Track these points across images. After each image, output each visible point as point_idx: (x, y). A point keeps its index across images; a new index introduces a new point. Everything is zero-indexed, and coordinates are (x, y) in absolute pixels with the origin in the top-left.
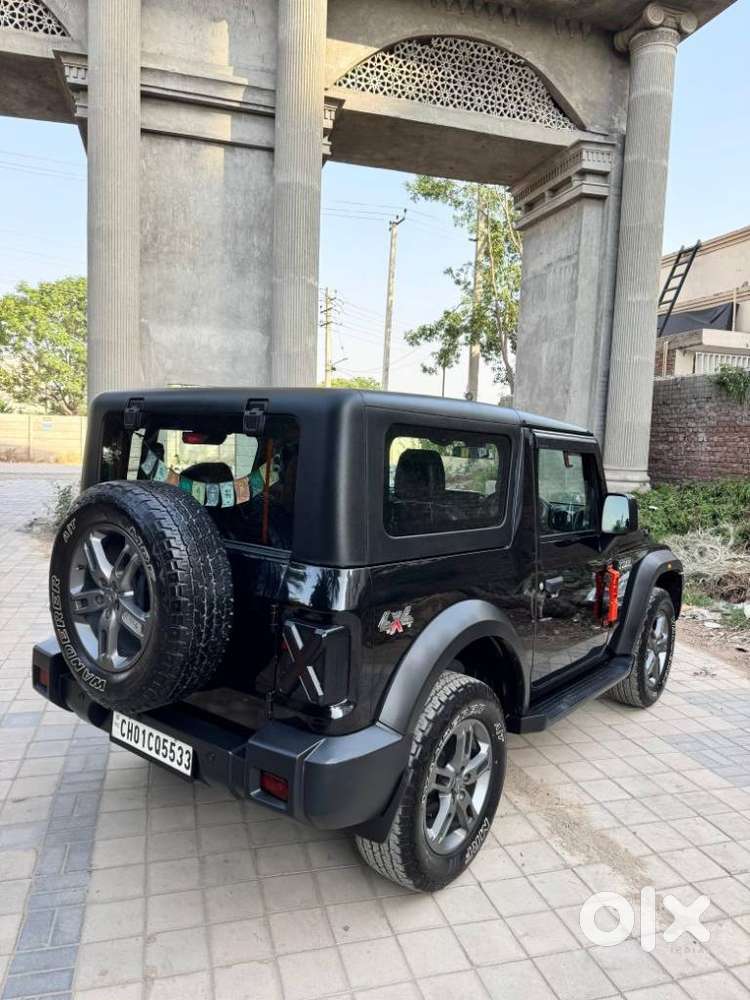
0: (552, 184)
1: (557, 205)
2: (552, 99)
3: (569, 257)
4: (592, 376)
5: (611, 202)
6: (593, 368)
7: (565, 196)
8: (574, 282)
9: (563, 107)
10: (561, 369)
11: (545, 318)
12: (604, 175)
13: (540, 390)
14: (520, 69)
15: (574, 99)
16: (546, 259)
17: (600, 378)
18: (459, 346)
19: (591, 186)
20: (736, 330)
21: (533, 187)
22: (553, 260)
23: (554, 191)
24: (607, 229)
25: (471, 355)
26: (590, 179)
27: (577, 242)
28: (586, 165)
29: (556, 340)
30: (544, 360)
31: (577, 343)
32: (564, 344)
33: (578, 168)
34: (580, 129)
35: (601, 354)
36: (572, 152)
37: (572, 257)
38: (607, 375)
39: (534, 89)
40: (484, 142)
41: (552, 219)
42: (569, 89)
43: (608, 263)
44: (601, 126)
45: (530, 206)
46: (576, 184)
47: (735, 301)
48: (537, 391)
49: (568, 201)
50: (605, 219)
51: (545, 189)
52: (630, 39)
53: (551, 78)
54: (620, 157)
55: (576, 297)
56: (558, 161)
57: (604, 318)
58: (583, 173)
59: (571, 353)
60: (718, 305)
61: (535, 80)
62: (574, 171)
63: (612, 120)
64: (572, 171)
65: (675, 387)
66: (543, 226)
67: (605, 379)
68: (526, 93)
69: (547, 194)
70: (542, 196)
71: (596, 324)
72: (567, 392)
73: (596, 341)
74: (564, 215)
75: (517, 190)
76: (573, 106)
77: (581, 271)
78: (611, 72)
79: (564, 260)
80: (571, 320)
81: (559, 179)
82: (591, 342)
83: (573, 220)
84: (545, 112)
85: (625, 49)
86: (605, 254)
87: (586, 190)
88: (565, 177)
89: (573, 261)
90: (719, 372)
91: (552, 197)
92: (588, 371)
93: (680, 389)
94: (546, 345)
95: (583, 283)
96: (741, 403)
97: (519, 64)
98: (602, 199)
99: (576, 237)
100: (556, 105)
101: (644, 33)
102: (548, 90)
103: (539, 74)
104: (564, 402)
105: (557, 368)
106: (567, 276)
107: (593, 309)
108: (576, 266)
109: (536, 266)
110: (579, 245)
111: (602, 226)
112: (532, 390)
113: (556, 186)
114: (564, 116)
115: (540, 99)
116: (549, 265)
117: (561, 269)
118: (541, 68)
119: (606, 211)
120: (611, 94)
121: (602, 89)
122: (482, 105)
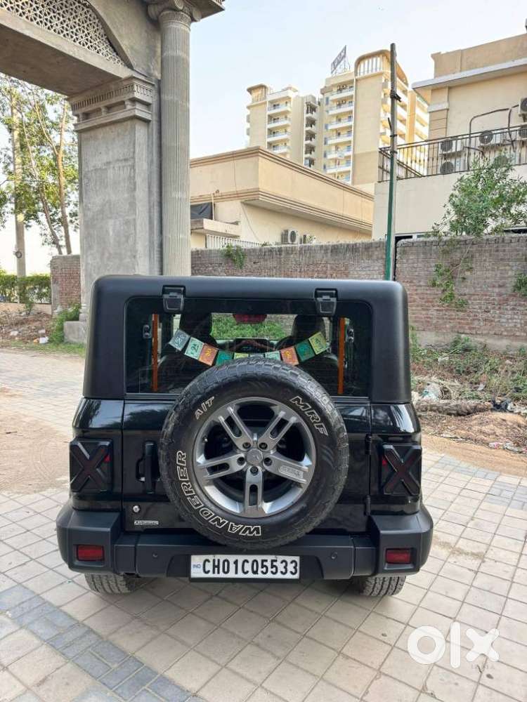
0: (107, 103)
1: (113, 119)
2: (107, 39)
3: (126, 160)
4: (150, 247)
5: (154, 125)
6: (150, 242)
7: (120, 115)
8: (132, 179)
9: (116, 47)
10: (127, 241)
11: (109, 201)
12: (147, 105)
13: (110, 254)
14: (86, 10)
15: (125, 44)
16: (105, 158)
17: (156, 248)
18: (6, 214)
19: (140, 111)
20: (215, 220)
21: (90, 102)
22: (111, 160)
23: (109, 108)
24: (152, 144)
25: (17, 222)
26: (138, 106)
27: (132, 150)
28: (137, 95)
29: (121, 219)
30: (111, 233)
31: (138, 222)
32: (127, 223)
33: (131, 97)
34: (129, 67)
35: (155, 231)
36: (125, 83)
37: (129, 160)
38: (161, 246)
39: (96, 28)
40: (60, 58)
41: (107, 128)
42: (120, 36)
43: (155, 168)
44: (143, 69)
45: (87, 116)
46: (129, 107)
47: (213, 201)
48: (107, 255)
49: (123, 119)
50: (151, 137)
51: (102, 105)
52: (160, 14)
53: (108, 23)
54: (157, 95)
55: (135, 189)
56: (113, 87)
57: (155, 207)
58: (134, 100)
59: (135, 229)
60: (204, 202)
61: (97, 21)
62: (127, 98)
63: (149, 66)
64: (126, 97)
65: (196, 256)
66: (100, 133)
67: (159, 249)
68: (91, 30)
69: (103, 110)
70: (99, 110)
71: (150, 209)
72: (135, 257)
73: (151, 222)
74: (119, 128)
75: (74, 100)
76: (124, 48)
77: (137, 171)
78: (146, 31)
79: (121, 160)
80: (132, 205)
81: (114, 101)
82: (147, 222)
83: (127, 133)
84: (104, 48)
85: (156, 19)
86: (152, 161)
87: (138, 113)
88: (119, 100)
89: (130, 163)
90: (225, 248)
91: (108, 112)
92: (147, 243)
93: (200, 258)
94: (111, 222)
95: (139, 180)
96: (241, 268)
97: (85, 5)
98: (147, 122)
99: (132, 146)
100: (111, 45)
101: (171, 12)
102: (105, 31)
103: (98, 17)
104: (133, 264)
105: (123, 239)
106: (125, 173)
107: (147, 199)
108: (133, 167)
109: (96, 161)
110: (134, 152)
111: (148, 141)
112: (103, 254)
113: (111, 105)
114: (117, 54)
115: (100, 37)
116: (109, 163)
117: (120, 167)
118: (102, 14)
119: (150, 130)
120: (147, 47)
121: (142, 43)
122: (59, 28)
